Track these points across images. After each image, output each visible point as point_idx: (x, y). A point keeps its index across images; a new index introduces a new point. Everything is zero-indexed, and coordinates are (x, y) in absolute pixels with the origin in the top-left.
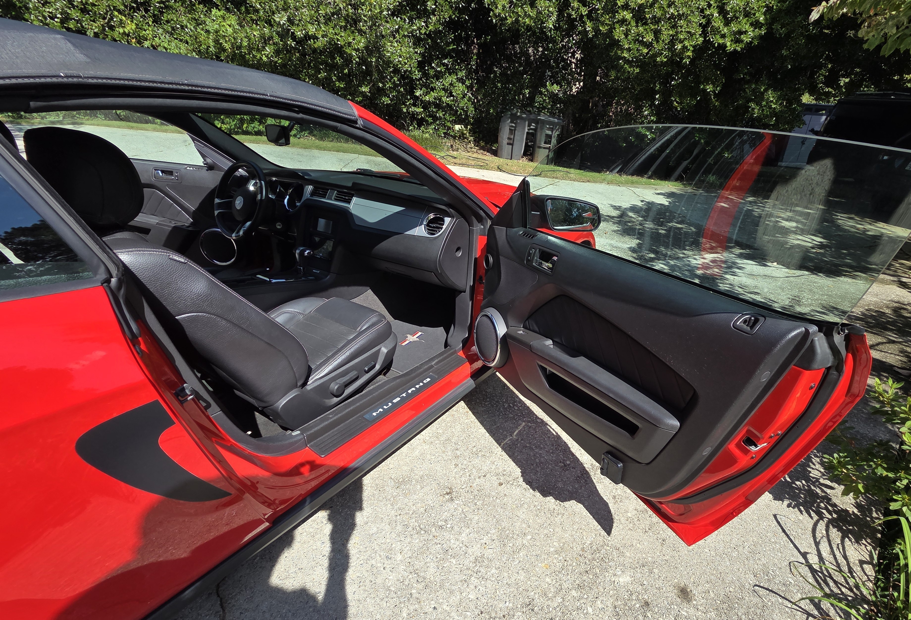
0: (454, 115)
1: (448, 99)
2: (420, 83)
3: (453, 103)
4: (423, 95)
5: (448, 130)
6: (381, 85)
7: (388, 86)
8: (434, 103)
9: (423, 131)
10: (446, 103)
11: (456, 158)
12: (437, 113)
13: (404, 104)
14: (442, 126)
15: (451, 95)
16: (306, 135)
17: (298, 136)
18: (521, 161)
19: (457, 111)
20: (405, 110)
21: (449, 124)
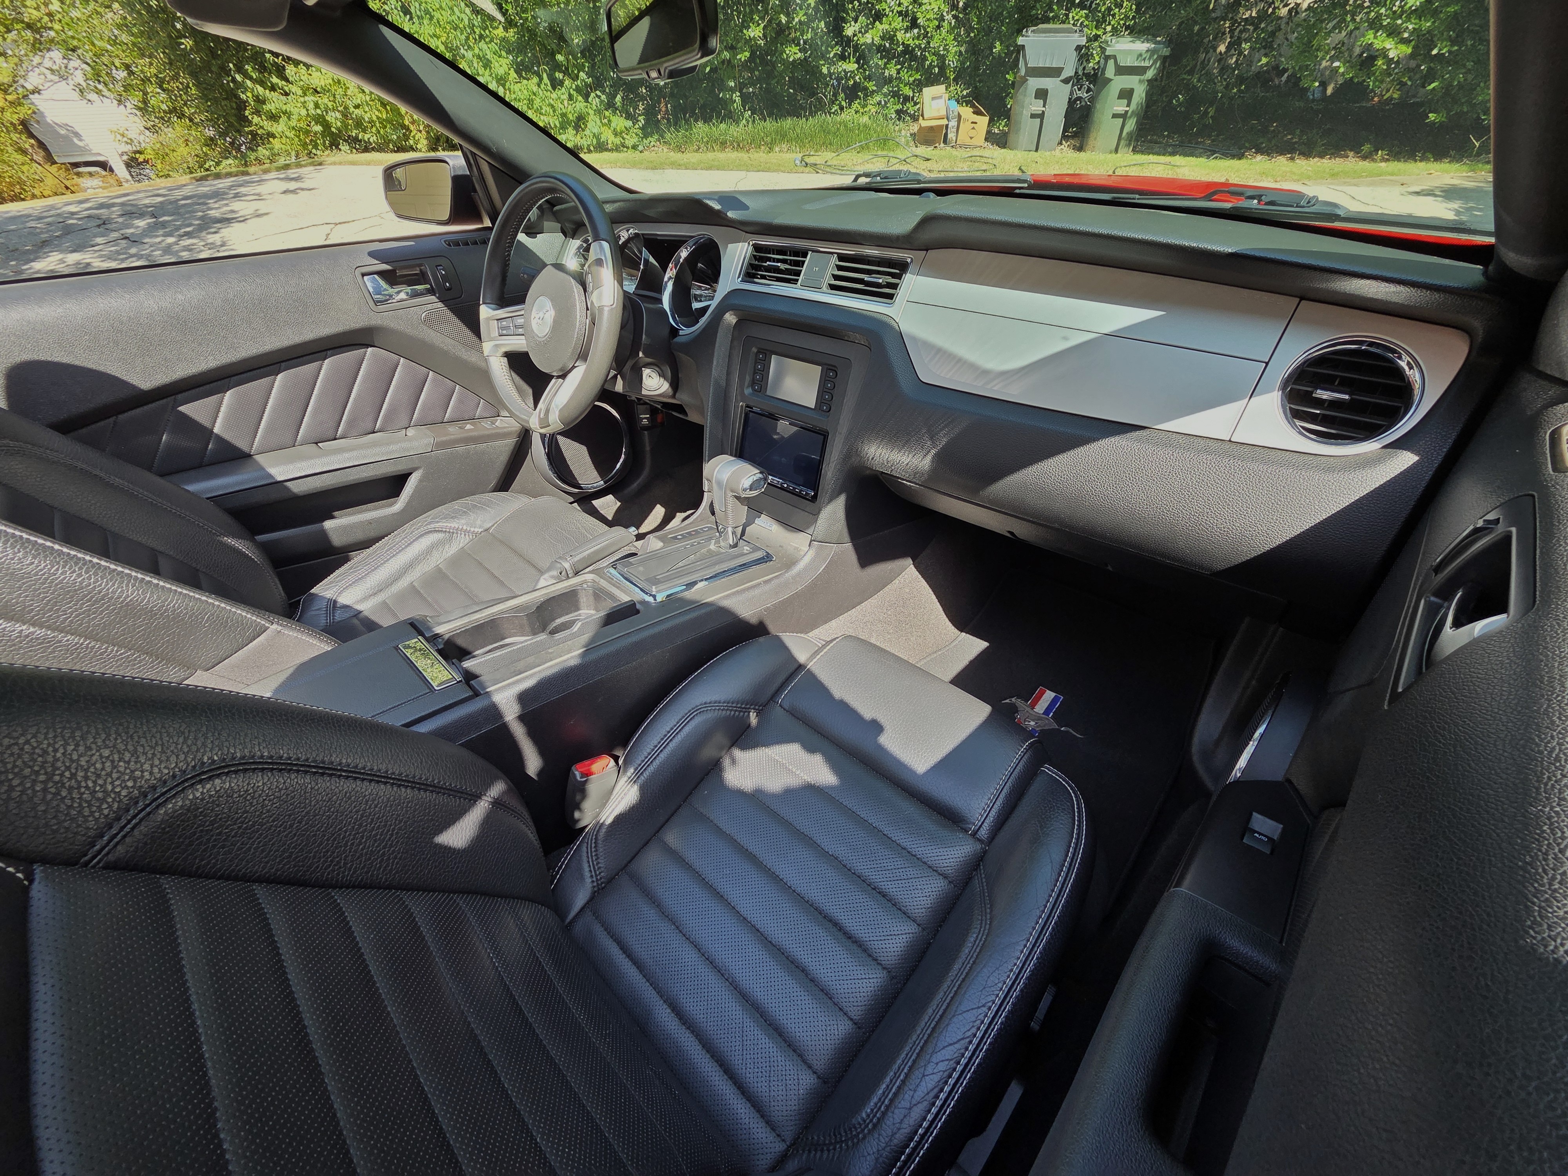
0: (917, 70)
1: (908, 35)
2: (853, 7)
3: (917, 42)
4: (860, 32)
5: (904, 103)
6: (783, 19)
7: (796, 20)
8: (880, 49)
9: (856, 112)
10: (903, 43)
11: (928, 160)
12: (885, 68)
13: (823, 56)
14: (893, 97)
15: (914, 24)
16: (652, 144)
17: (640, 148)
18: (1057, 152)
19: (925, 59)
20: (825, 70)
21: (907, 91)
